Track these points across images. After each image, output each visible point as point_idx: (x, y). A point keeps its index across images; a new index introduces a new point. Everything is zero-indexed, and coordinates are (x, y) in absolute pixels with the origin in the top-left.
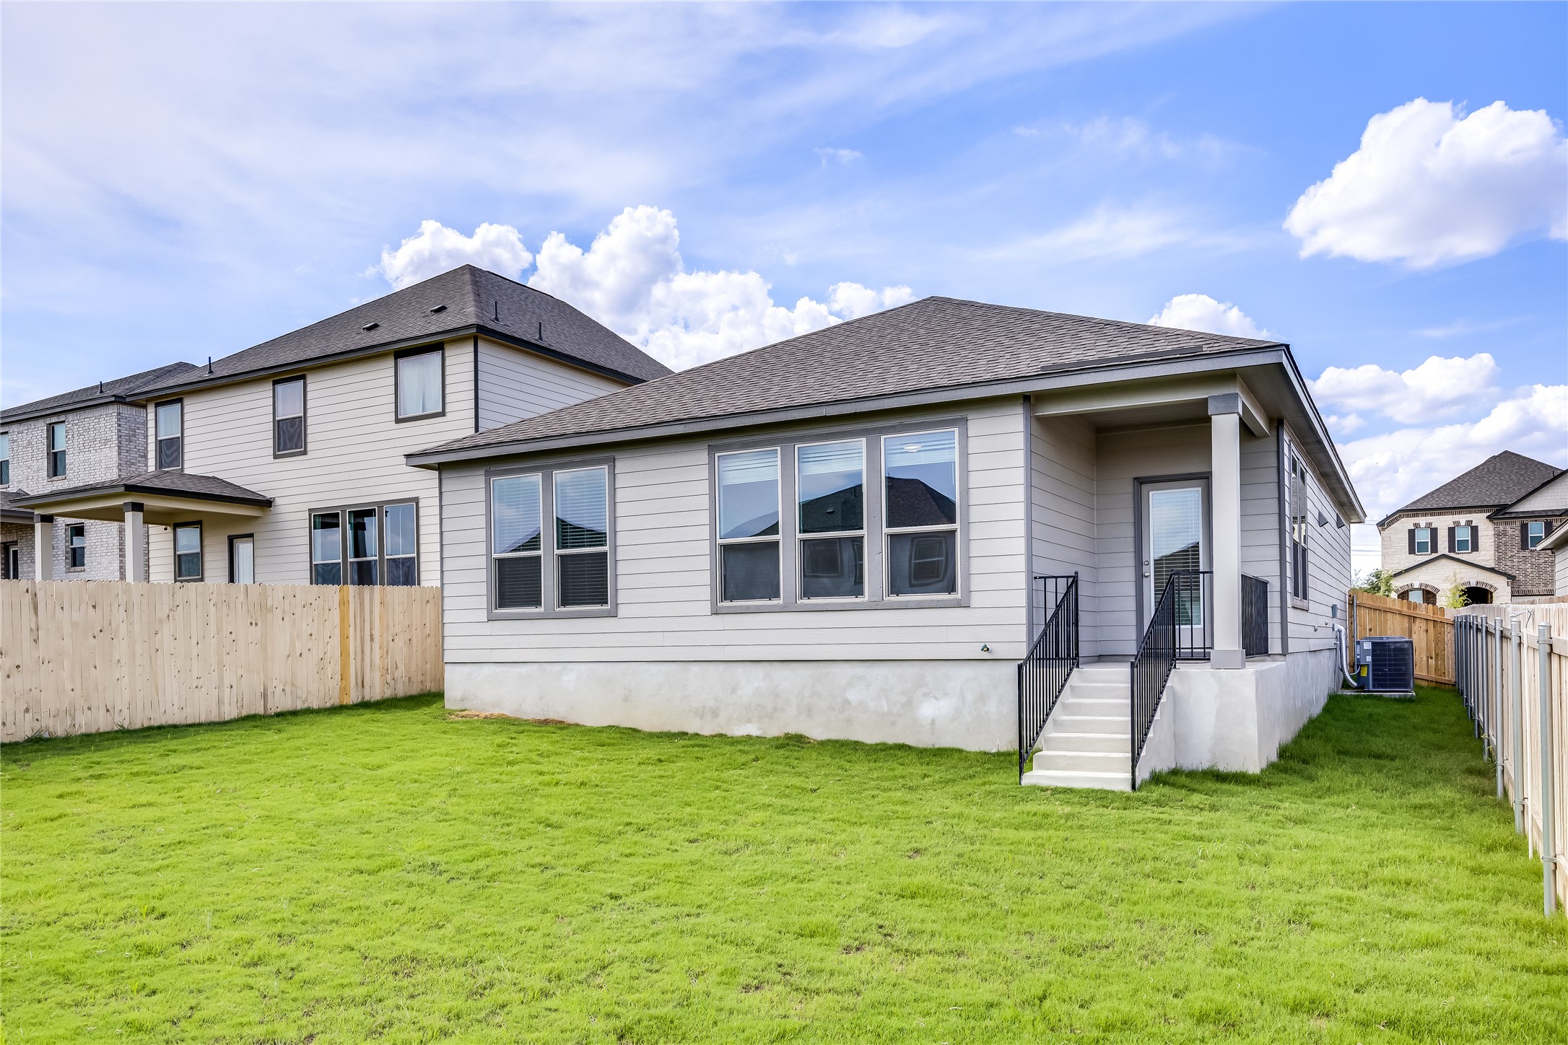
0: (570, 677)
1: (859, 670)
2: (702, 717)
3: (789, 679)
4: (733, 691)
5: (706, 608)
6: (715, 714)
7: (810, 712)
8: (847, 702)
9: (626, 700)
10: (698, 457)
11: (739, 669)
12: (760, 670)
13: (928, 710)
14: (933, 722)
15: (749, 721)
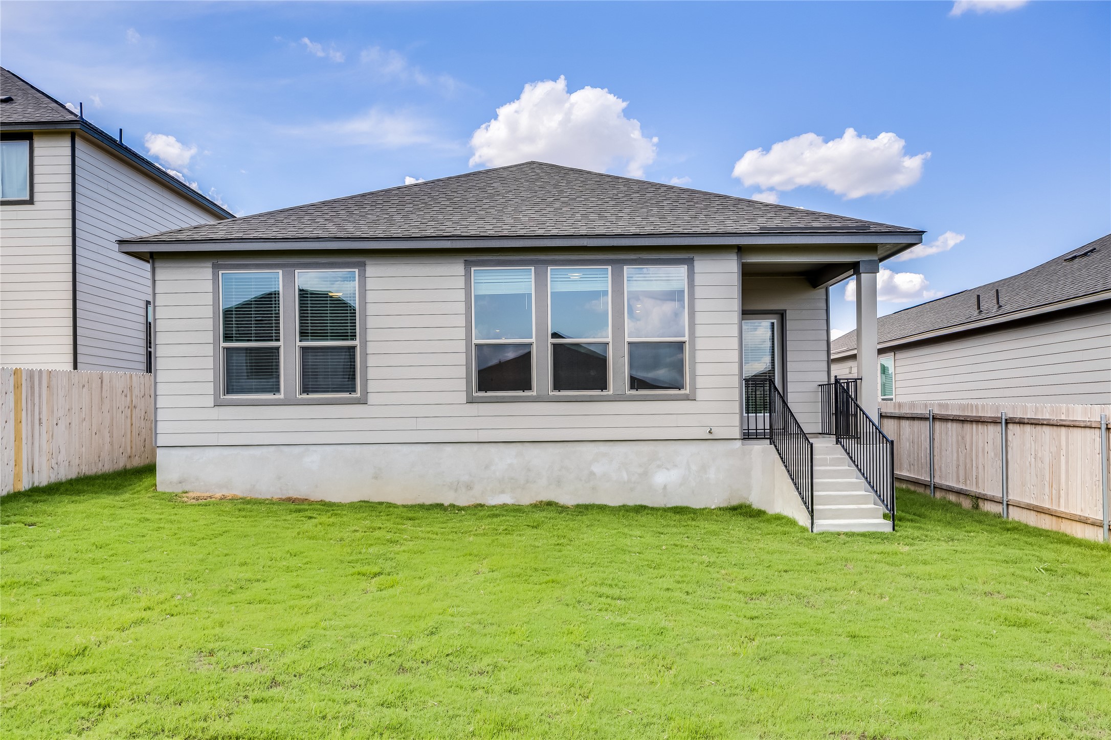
0: (313, 459)
1: (603, 448)
2: (456, 490)
3: (539, 457)
4: (487, 467)
5: (463, 397)
6: (469, 487)
7: (559, 482)
8: (592, 474)
9: (376, 478)
10: (455, 269)
11: (493, 449)
12: (513, 449)
13: (661, 478)
14: (665, 487)
15: (503, 492)
